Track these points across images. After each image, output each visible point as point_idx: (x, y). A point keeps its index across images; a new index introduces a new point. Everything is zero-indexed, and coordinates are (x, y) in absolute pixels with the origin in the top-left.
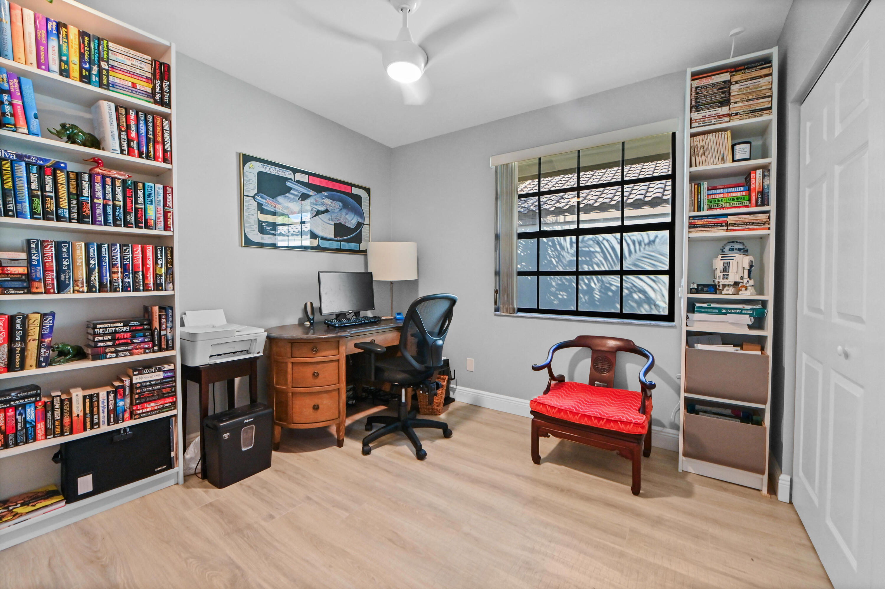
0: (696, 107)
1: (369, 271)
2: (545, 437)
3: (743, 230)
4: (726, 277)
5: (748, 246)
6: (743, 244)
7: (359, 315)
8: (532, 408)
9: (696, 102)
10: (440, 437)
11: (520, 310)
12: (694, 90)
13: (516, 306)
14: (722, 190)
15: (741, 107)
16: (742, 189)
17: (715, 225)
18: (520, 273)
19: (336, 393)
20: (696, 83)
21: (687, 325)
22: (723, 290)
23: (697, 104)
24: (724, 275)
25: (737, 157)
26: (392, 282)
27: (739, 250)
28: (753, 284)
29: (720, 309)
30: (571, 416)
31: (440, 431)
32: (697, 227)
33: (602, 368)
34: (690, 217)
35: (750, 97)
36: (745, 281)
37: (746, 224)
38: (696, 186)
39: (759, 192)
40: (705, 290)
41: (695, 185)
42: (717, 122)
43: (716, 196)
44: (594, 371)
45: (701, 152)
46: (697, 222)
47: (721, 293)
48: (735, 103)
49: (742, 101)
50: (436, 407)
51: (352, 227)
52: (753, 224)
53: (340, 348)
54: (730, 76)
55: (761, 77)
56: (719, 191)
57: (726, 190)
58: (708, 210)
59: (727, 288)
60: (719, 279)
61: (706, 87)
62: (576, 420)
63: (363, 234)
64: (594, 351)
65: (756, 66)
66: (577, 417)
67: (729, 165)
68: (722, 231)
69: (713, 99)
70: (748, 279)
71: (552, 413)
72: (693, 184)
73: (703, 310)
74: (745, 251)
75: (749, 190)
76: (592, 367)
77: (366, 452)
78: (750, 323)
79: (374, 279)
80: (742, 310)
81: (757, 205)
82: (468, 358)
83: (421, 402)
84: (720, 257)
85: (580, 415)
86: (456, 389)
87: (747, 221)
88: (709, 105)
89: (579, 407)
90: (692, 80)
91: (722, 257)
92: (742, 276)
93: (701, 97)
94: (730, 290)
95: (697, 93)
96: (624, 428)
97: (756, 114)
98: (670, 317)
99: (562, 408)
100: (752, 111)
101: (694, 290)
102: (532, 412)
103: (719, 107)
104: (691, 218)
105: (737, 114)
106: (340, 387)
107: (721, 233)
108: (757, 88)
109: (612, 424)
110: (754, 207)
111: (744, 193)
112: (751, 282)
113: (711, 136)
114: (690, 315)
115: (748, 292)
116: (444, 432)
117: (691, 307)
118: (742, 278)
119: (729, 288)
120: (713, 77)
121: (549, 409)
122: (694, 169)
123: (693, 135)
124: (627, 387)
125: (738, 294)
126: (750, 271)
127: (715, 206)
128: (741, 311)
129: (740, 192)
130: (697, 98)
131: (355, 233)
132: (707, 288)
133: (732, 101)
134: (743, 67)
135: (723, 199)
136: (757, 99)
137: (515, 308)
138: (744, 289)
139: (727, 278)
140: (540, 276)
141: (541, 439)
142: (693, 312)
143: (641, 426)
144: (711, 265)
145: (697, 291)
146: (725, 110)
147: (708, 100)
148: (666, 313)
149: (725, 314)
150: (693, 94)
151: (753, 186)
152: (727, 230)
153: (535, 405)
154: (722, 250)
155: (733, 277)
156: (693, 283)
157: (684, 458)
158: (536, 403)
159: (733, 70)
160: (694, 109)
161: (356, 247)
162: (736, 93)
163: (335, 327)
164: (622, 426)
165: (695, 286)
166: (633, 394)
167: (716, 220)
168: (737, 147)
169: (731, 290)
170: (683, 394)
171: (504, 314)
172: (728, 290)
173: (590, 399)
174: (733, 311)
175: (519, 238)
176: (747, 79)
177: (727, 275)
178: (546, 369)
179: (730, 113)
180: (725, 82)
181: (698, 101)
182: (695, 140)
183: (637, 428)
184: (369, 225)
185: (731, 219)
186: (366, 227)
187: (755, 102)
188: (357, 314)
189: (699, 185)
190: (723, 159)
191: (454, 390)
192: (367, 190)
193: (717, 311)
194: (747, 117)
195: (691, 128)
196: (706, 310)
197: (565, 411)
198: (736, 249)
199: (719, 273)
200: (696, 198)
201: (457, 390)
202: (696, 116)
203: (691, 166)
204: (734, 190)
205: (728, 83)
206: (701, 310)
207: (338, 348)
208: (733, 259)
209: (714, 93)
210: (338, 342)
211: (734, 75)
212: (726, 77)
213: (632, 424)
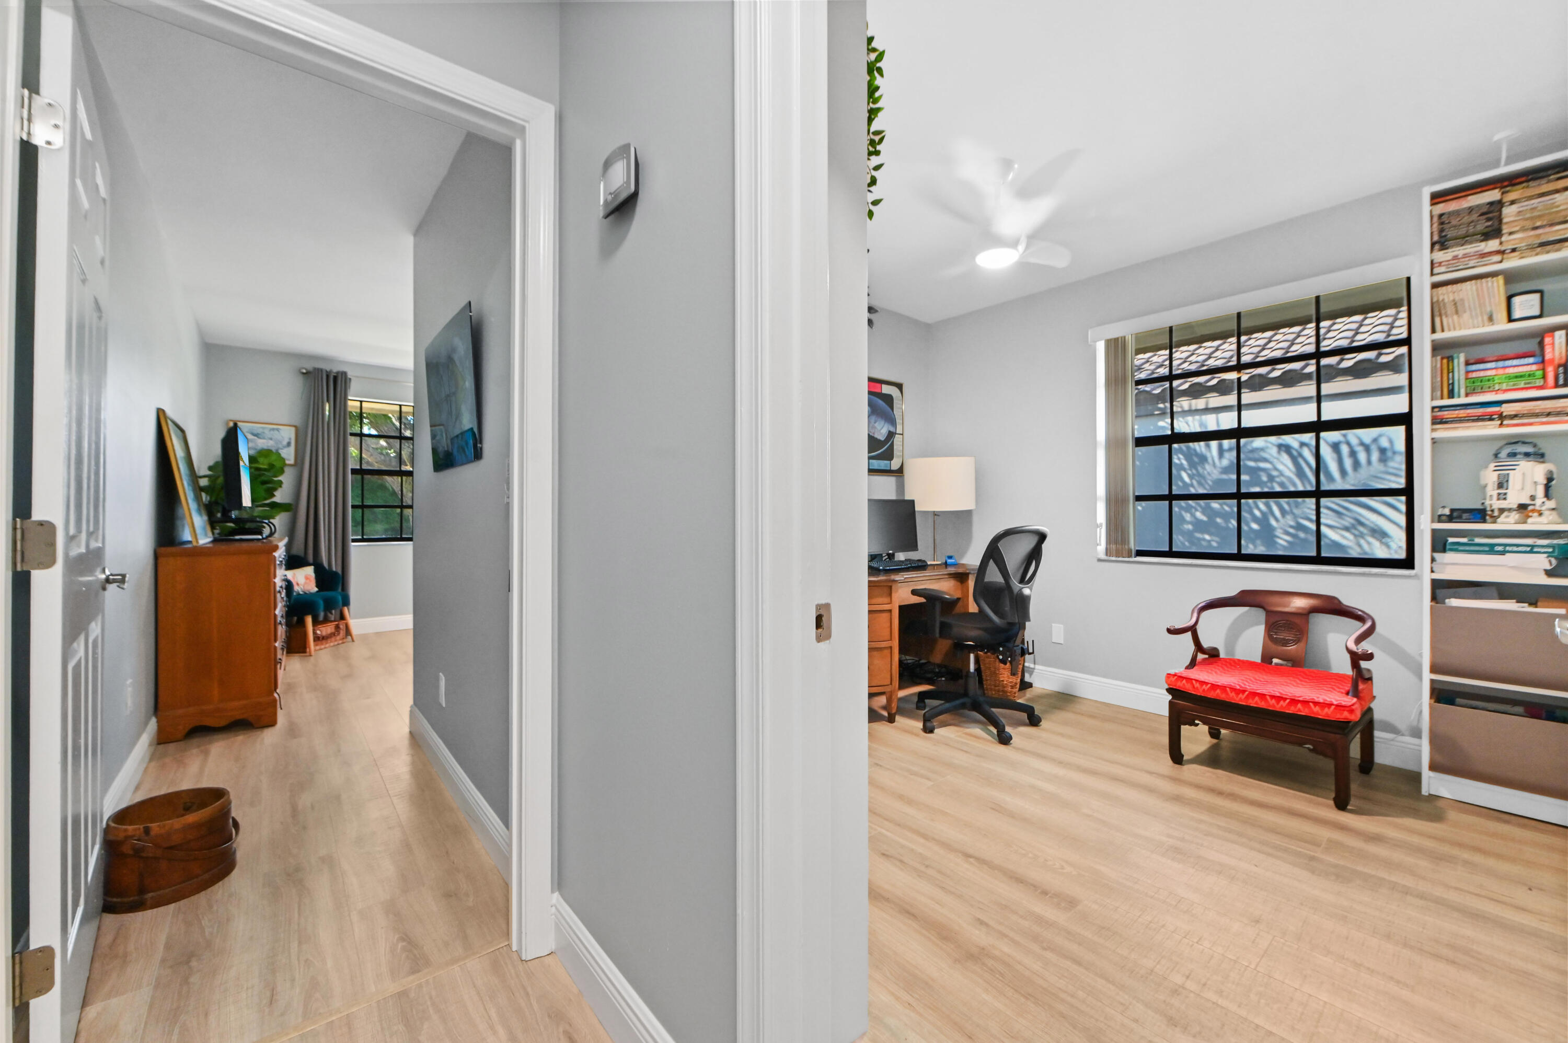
0: (1441, 242)
1: (907, 497)
2: (1191, 725)
3: (1531, 424)
4: (1502, 496)
5: (1544, 446)
6: (1535, 446)
7: (894, 559)
8: (1169, 685)
9: (1441, 237)
10: (1025, 725)
11: (1140, 553)
12: (1435, 219)
13: (1133, 546)
14: (1494, 363)
15: (1522, 239)
16: (1531, 360)
17: (1479, 419)
18: (1139, 498)
19: (887, 652)
20: (1440, 208)
21: (1432, 571)
22: (1498, 517)
23: (1443, 240)
24: (1499, 494)
25: (1517, 314)
26: (935, 514)
27: (1527, 455)
28: (1553, 506)
29: (1492, 546)
30: (1233, 694)
31: (1024, 716)
32: (1446, 423)
33: (1284, 639)
34: (1433, 408)
35: (1538, 224)
36: (1538, 502)
37: (1537, 415)
38: (1445, 361)
39: (1559, 366)
40: (1464, 517)
41: (1442, 359)
42: (1479, 264)
43: (1482, 374)
44: (1270, 643)
45: (1450, 309)
46: (1446, 414)
47: (1495, 522)
48: (1511, 233)
49: (1523, 229)
50: (1009, 689)
51: (882, 439)
52: (1549, 414)
53: (893, 595)
54: (1500, 194)
55: (1557, 191)
56: (1489, 365)
57: (1501, 364)
58: (1467, 395)
59: (1506, 514)
60: (1491, 500)
61: (1457, 213)
62: (1240, 699)
63: (895, 447)
64: (1269, 613)
65: (1550, 175)
66: (1242, 696)
67: (1502, 326)
68: (1493, 426)
69: (1471, 229)
70: (1545, 499)
71: (1201, 691)
72: (1439, 358)
73: (1461, 548)
74: (1540, 456)
75: (1543, 362)
76: (1267, 635)
77: (928, 730)
78: (1548, 567)
79: (917, 509)
80: (1533, 546)
81: (1557, 386)
82: (1053, 625)
83: (987, 680)
84: (1492, 466)
85: (1247, 693)
86: (1034, 669)
87: (1537, 411)
88: (1464, 239)
89: (1245, 685)
90: (1432, 204)
91: (1496, 466)
92: (1533, 494)
93: (1450, 228)
94: (1512, 516)
95: (1442, 223)
96: (1320, 711)
97: (1549, 248)
98: (1408, 563)
99: (1219, 684)
100: (1542, 245)
101: (1444, 518)
102: (1169, 690)
103: (1482, 241)
104: (1436, 410)
105: (1514, 250)
106: (892, 646)
107: (1491, 429)
108: (1552, 208)
109: (1299, 706)
110: (1551, 388)
111: (1534, 367)
112: (1551, 504)
113: (1468, 285)
114: (1436, 555)
115: (1543, 519)
116: (1029, 718)
117: (1440, 544)
118: (1533, 498)
119: (1509, 514)
120: (1470, 198)
121: (1197, 685)
122: (1439, 336)
123: (1435, 286)
124: (1330, 668)
125: (1525, 522)
126: (1547, 487)
127: (1482, 388)
128: (1532, 549)
129: (1528, 366)
130: (1441, 231)
131: (885, 447)
132: (1468, 514)
133: (1504, 231)
134: (1523, 179)
135: (1496, 378)
136: (1552, 225)
137: (1131, 550)
138: (1536, 514)
139: (1505, 499)
140: (1173, 502)
141: (1185, 729)
142: (1444, 550)
143: (1347, 709)
144: (1477, 478)
145: (1451, 518)
146: (1493, 245)
147: (1462, 231)
148: (1402, 555)
149: (1503, 553)
150: (1435, 225)
151: (1548, 356)
152: (1501, 425)
153: (1174, 679)
154: (1496, 455)
155: (1515, 497)
156: (1444, 507)
157: (1432, 774)
158: (1176, 677)
159: (1506, 183)
160: (1437, 247)
161: (886, 465)
162: (1512, 219)
163: (879, 570)
164: (1317, 709)
165: (1447, 511)
166: (1340, 678)
167: (1480, 411)
168: (1516, 300)
169: (1515, 516)
170: (1427, 676)
171: (1114, 558)
172: (1507, 517)
173: (1263, 678)
174: (1515, 549)
175: (1137, 446)
176: (1533, 196)
177: (1505, 494)
178: (1189, 634)
179: (1503, 248)
180: (1491, 204)
181: (1444, 234)
182: (1440, 292)
183: (1342, 712)
184: (902, 434)
185: (1507, 409)
186: (898, 438)
187: (1548, 230)
188: (891, 556)
189: (1450, 359)
190: (1491, 319)
191: (1031, 672)
192: (900, 386)
193: (1487, 549)
194: (1534, 253)
195: (1432, 274)
196: (1467, 548)
197: (1223, 688)
198: (1520, 453)
199: (1492, 491)
200: (1445, 378)
201: (1035, 671)
202: (1440, 256)
203: (1433, 331)
204: (1515, 362)
205: (1498, 205)
206: (1457, 548)
207: (890, 595)
208: (1514, 469)
209: (1472, 222)
210: (891, 587)
211: (1507, 192)
212: (1493, 195)
213: (1333, 707)
